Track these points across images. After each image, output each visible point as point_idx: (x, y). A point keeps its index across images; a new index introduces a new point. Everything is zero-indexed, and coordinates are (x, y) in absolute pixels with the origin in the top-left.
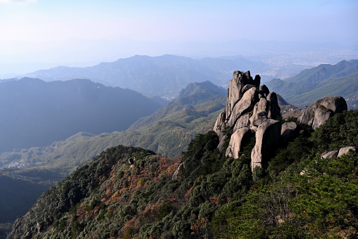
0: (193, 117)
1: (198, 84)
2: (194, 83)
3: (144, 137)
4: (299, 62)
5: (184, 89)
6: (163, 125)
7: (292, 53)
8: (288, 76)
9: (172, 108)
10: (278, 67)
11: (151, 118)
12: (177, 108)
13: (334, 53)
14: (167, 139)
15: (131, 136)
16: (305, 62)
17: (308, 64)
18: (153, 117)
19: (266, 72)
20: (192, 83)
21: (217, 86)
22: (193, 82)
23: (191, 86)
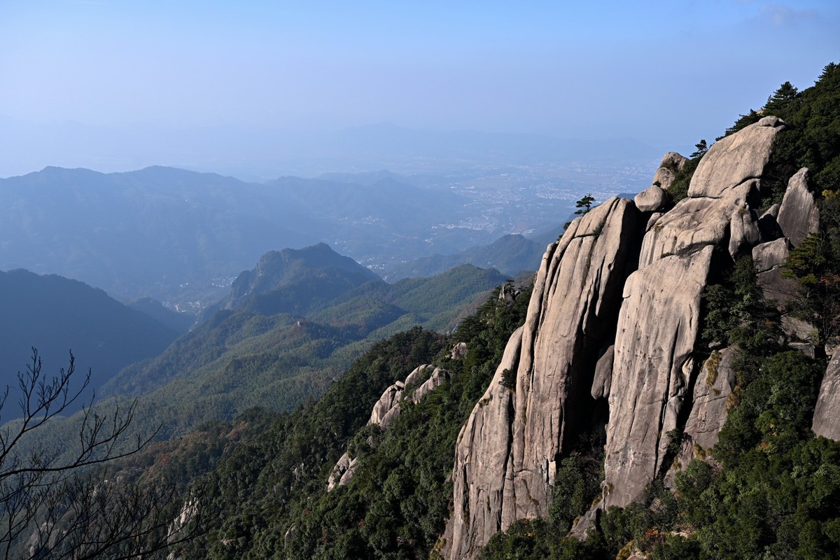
0: (330, 343)
1: (293, 254)
2: (284, 251)
3: (198, 407)
4: (552, 192)
5: (247, 272)
6: (249, 370)
7: (527, 167)
8: (530, 231)
9: (239, 326)
10: (498, 205)
11: (165, 361)
12: (257, 324)
13: (634, 168)
14: (285, 402)
15: (150, 409)
16: (566, 192)
17: (575, 197)
18: (173, 358)
19: (467, 221)
20: (276, 250)
21: (350, 258)
22: (279, 249)
23: (275, 261)
